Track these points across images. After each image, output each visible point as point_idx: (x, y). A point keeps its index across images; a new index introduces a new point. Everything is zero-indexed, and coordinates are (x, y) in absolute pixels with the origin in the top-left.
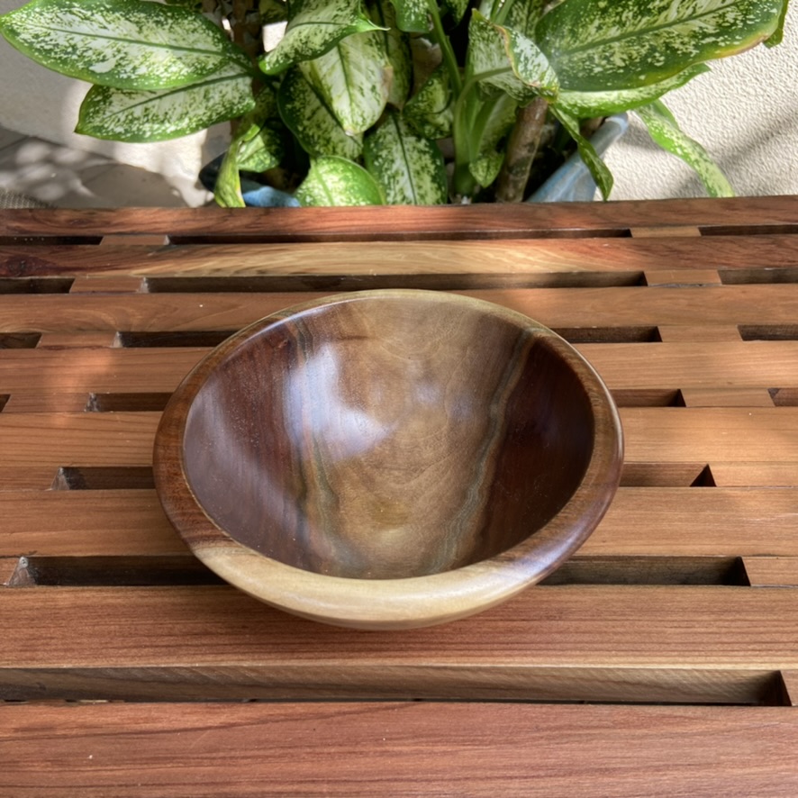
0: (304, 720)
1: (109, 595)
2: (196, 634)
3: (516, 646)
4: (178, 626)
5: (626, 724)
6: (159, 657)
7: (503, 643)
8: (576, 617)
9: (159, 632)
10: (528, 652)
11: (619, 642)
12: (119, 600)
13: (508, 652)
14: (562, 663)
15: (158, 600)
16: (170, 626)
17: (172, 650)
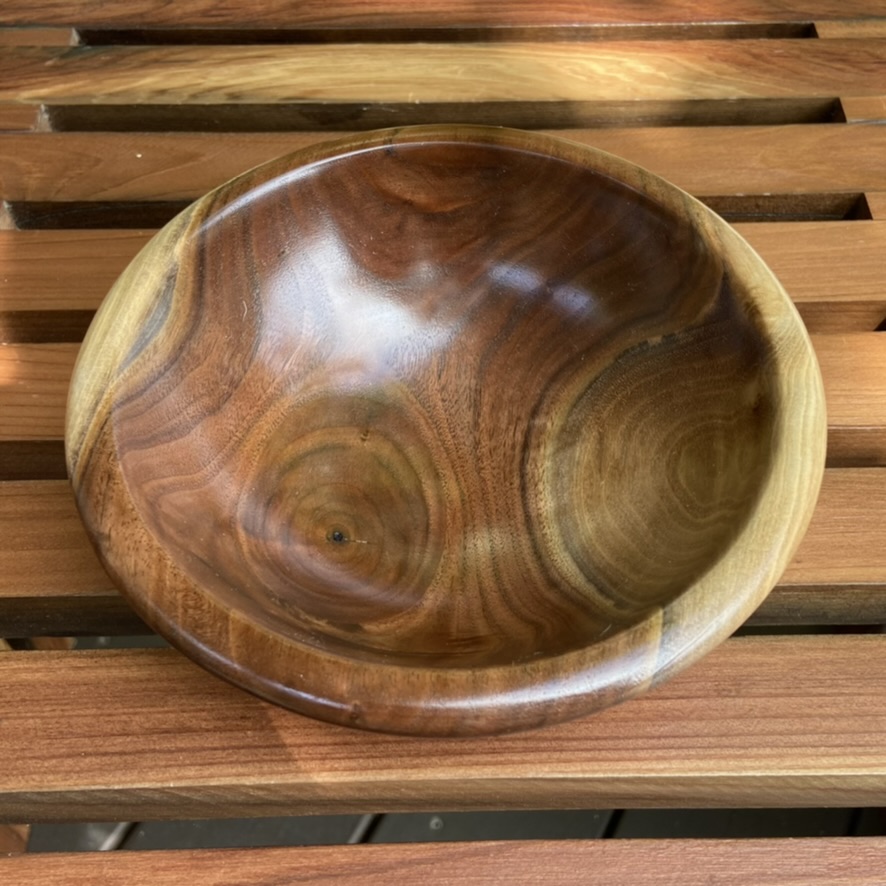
0: (348, 875)
1: (21, 666)
2: (167, 731)
3: (672, 741)
4: (137, 718)
5: (848, 870)
6: (110, 772)
7: (653, 737)
8: (762, 691)
9: (108, 728)
10: (692, 752)
11: (830, 732)
12: (38, 675)
13: (660, 753)
14: (745, 768)
15: (102, 673)
16: (124, 718)
17: (129, 759)
